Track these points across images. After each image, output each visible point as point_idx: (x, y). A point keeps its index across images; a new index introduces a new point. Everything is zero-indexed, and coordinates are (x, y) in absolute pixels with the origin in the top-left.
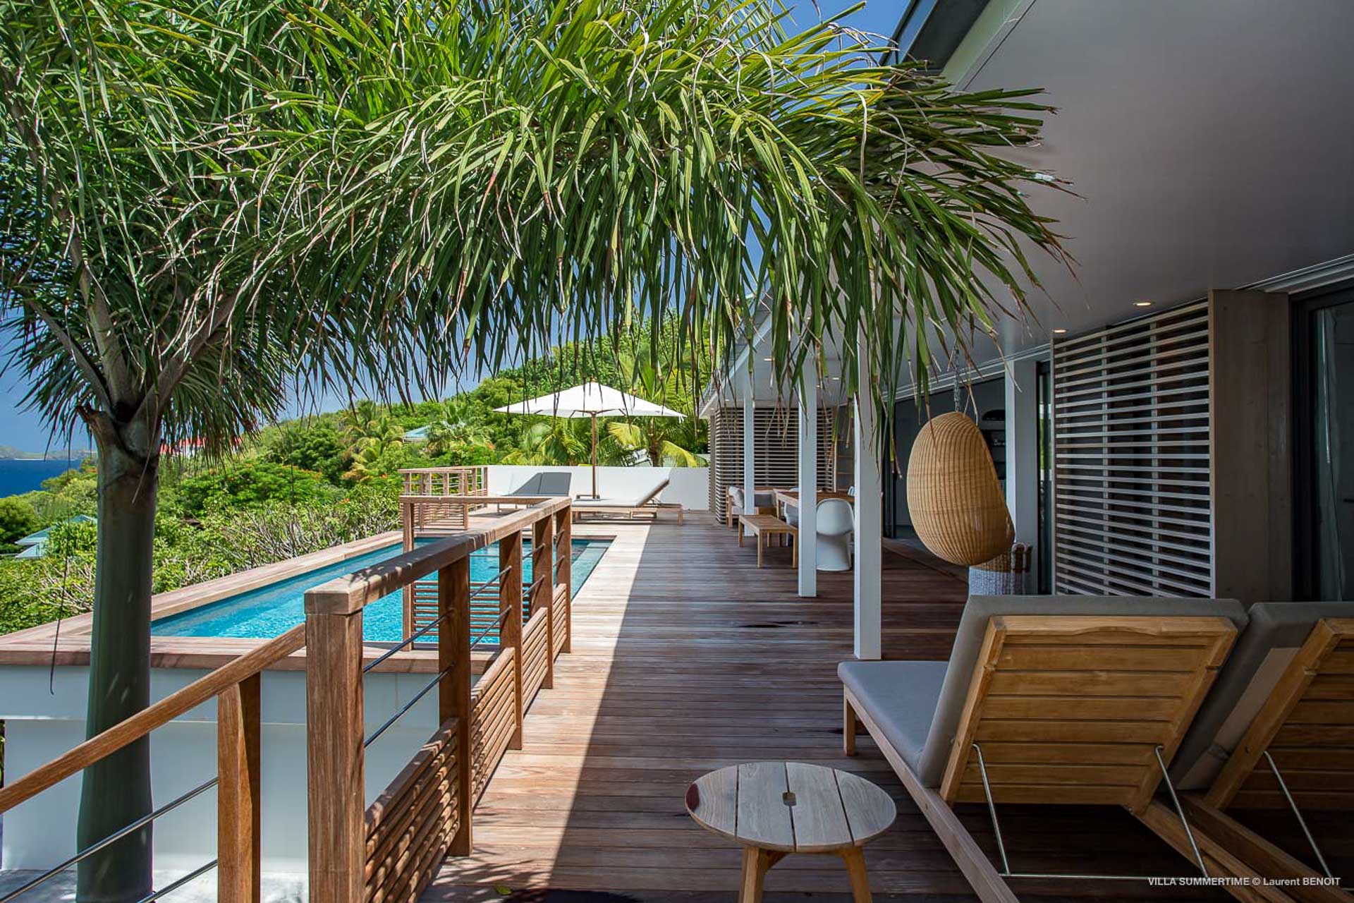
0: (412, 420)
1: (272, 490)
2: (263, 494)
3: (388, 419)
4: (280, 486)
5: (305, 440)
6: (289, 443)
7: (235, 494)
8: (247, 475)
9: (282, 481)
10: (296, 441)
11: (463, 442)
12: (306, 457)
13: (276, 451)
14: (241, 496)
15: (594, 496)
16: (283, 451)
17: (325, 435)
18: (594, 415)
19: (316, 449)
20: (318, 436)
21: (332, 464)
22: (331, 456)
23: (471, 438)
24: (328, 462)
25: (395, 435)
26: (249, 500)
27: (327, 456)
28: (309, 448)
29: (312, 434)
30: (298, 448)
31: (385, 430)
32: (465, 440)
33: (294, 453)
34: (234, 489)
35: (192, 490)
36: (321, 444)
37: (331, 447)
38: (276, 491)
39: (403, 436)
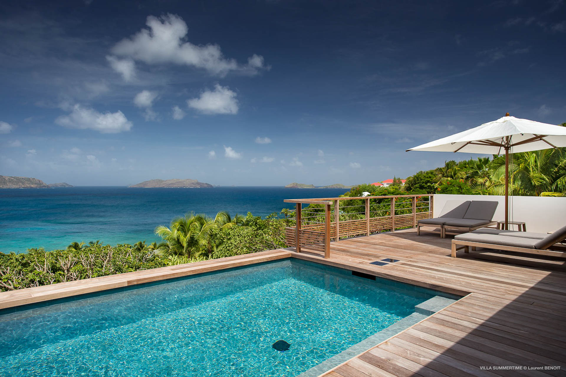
5: (421, 180)
6: (415, 181)
10: (418, 180)
13: (409, 185)
16: (412, 185)
17: (430, 177)
20: (427, 178)
28: (423, 183)
29: (425, 177)
30: (419, 183)
31: (455, 174)
33: (417, 185)
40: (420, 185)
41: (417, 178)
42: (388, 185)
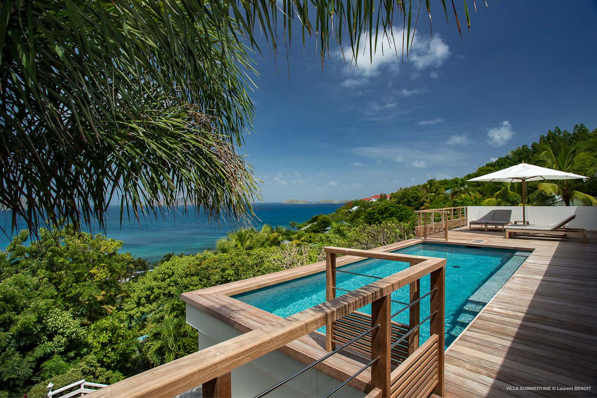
0: (447, 186)
1: (394, 214)
2: (392, 215)
3: (439, 186)
4: (398, 212)
5: (408, 195)
6: (403, 196)
7: (383, 215)
8: (386, 208)
9: (398, 210)
10: (406, 195)
11: (467, 194)
12: (409, 201)
13: (399, 199)
14: (384, 216)
15: (524, 222)
16: (401, 199)
17: (415, 193)
18: (524, 181)
19: (412, 198)
20: (413, 193)
21: (417, 204)
22: (417, 201)
23: (471, 192)
24: (416, 203)
25: (441, 192)
26: (387, 217)
27: (416, 201)
28: (410, 198)
29: (411, 193)
30: (406, 198)
31: (437, 190)
32: (468, 193)
33: (405, 200)
34: (382, 213)
35: (370, 214)
36: (414, 196)
37: (418, 197)
38: (396, 214)
39: (444, 192)
40: (408, 200)
41: (405, 194)
42: (376, 200)
